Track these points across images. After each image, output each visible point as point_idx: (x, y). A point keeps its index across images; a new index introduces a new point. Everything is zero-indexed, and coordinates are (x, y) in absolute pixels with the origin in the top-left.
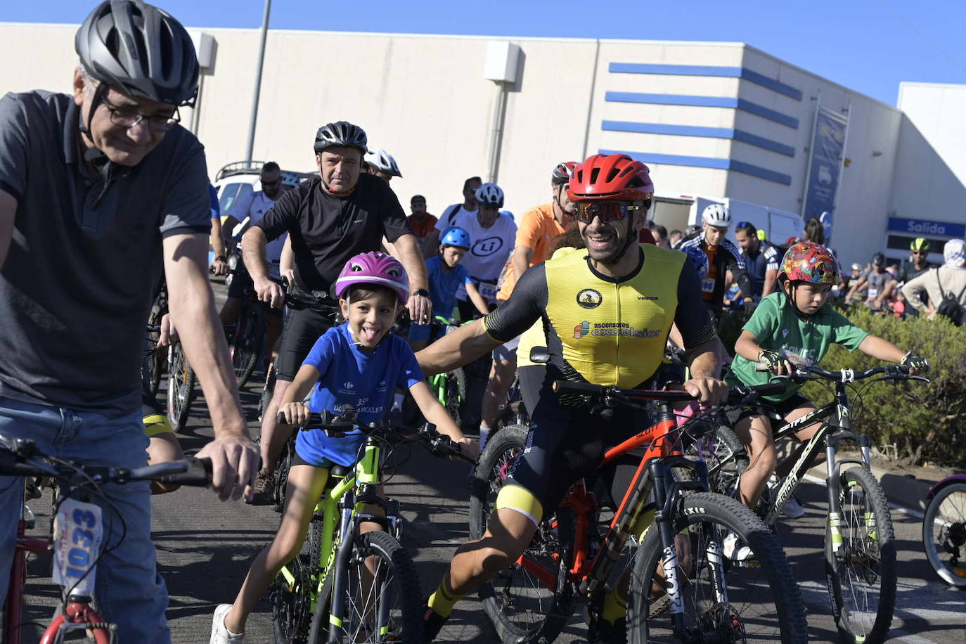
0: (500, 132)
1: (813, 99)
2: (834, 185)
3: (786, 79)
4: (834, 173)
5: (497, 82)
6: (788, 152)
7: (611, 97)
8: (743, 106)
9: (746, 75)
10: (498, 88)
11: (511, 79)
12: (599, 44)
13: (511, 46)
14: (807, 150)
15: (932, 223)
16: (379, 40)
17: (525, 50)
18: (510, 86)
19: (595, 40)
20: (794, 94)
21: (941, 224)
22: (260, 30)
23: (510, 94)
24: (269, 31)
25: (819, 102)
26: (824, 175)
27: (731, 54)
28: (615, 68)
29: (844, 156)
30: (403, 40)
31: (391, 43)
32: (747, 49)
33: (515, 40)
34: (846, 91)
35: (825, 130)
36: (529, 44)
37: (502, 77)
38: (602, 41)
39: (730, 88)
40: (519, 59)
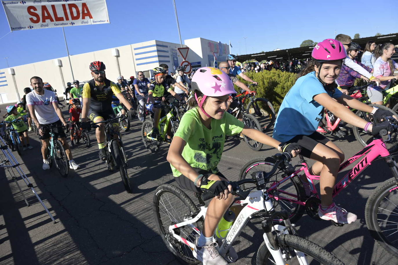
0: (119, 65)
1: (170, 47)
2: (177, 60)
3: (164, 44)
4: (177, 58)
5: (115, 56)
6: (168, 57)
7: (136, 54)
8: (158, 51)
9: (157, 45)
10: (116, 57)
11: (118, 55)
12: (131, 46)
13: (116, 49)
14: (171, 56)
15: (195, 63)
16: (92, 53)
18: (118, 56)
19: (130, 45)
20: (167, 47)
21: (197, 62)
22: (68, 57)
23: (118, 58)
24: (70, 56)
25: (171, 47)
26: (176, 59)
27: (153, 42)
28: (135, 49)
29: (178, 55)
30: (95, 52)
32: (156, 41)
33: (116, 48)
34: (175, 44)
35: (174, 52)
36: (119, 48)
37: (116, 55)
38: (132, 45)
39: (155, 48)
40: (118, 51)
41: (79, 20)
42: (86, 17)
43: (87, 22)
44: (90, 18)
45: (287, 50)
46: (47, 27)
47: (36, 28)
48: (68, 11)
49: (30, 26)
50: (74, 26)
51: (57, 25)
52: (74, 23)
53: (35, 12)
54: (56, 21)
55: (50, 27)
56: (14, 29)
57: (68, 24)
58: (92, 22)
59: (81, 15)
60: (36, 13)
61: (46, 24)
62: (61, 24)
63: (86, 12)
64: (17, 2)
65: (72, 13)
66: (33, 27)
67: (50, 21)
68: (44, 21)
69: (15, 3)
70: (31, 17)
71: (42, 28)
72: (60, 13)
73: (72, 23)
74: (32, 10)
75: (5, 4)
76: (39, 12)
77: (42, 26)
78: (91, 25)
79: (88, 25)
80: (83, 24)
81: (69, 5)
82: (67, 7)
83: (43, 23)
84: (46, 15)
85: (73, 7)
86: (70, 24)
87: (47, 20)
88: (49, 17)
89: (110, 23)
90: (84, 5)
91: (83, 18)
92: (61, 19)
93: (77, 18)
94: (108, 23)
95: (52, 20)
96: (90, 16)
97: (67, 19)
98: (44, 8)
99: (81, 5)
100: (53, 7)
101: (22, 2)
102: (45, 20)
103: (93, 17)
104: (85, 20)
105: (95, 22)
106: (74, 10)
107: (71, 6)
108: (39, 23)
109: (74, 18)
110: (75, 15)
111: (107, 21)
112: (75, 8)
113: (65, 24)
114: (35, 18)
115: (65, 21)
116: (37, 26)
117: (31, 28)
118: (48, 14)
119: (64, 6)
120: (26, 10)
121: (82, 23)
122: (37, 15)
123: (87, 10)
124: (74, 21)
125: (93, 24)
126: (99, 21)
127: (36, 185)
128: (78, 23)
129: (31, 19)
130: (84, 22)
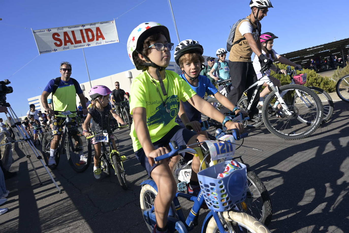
5: (129, 78)
10: (129, 79)
11: (131, 77)
13: (129, 72)
16: (109, 77)
17: (131, 72)
18: (131, 78)
22: (89, 82)
23: (131, 79)
24: (91, 81)
30: (112, 76)
31: (111, 78)
33: (129, 71)
36: (131, 71)
37: (129, 77)
40: (131, 73)
41: (93, 41)
42: (99, 39)
43: (101, 43)
44: (103, 39)
45: (284, 54)
46: (68, 50)
47: (59, 51)
48: (85, 35)
49: (55, 49)
50: (90, 47)
51: (76, 47)
52: (90, 45)
53: (59, 37)
54: (75, 44)
55: (70, 49)
56: (42, 52)
57: (85, 45)
58: (105, 43)
59: (95, 37)
60: (60, 39)
61: (68, 47)
62: (80, 46)
63: (99, 34)
64: (44, 31)
65: (88, 36)
66: (57, 50)
67: (70, 44)
68: (65, 45)
69: (42, 31)
70: (55, 41)
71: (64, 50)
72: (79, 37)
73: (88, 44)
74: (56, 36)
75: (35, 33)
76: (62, 37)
77: (64, 49)
78: (104, 45)
79: (101, 45)
80: (98, 45)
81: (86, 30)
82: (84, 32)
83: (65, 46)
84: (67, 39)
85: (89, 31)
86: (87, 45)
87: (68, 44)
88: (70, 41)
89: (119, 42)
90: (98, 29)
91: (97, 40)
92: (80, 42)
93: (92, 40)
94: (118, 42)
95: (72, 43)
96: (103, 38)
97: (84, 41)
98: (66, 34)
99: (95, 29)
100: (73, 32)
101: (48, 31)
102: (67, 44)
103: (105, 38)
104: (98, 42)
105: (107, 42)
106: (90, 33)
107: (87, 30)
108: (62, 46)
109: (89, 40)
110: (91, 37)
111: (117, 41)
112: (90, 31)
113: (83, 46)
114: (58, 43)
115: (83, 44)
116: (60, 49)
117: (55, 51)
118: (68, 39)
119: (81, 31)
120: (51, 36)
121: (96, 44)
122: (60, 40)
123: (101, 33)
124: (90, 43)
125: (105, 44)
126: (111, 41)
127: (51, 171)
128: (93, 44)
129: (56, 44)
130: (98, 43)
